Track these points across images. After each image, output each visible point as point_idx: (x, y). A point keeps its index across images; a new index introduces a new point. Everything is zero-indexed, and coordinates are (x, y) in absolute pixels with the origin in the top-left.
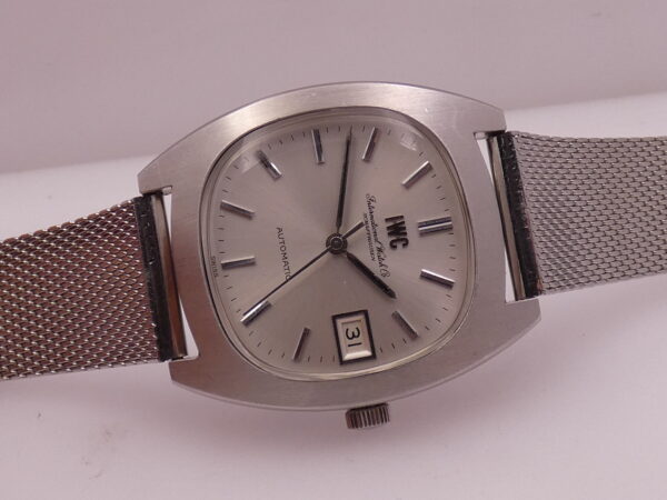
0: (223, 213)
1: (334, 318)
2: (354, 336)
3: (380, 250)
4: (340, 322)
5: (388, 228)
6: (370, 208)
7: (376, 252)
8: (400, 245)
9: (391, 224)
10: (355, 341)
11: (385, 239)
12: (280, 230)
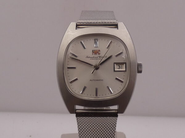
0: (84, 94)
1: (115, 71)
2: (120, 67)
3: (100, 57)
4: (116, 70)
5: (95, 54)
6: (89, 57)
7: (100, 58)
8: (99, 52)
9: (94, 53)
10: (121, 67)
11: (97, 55)
12: (90, 80)
